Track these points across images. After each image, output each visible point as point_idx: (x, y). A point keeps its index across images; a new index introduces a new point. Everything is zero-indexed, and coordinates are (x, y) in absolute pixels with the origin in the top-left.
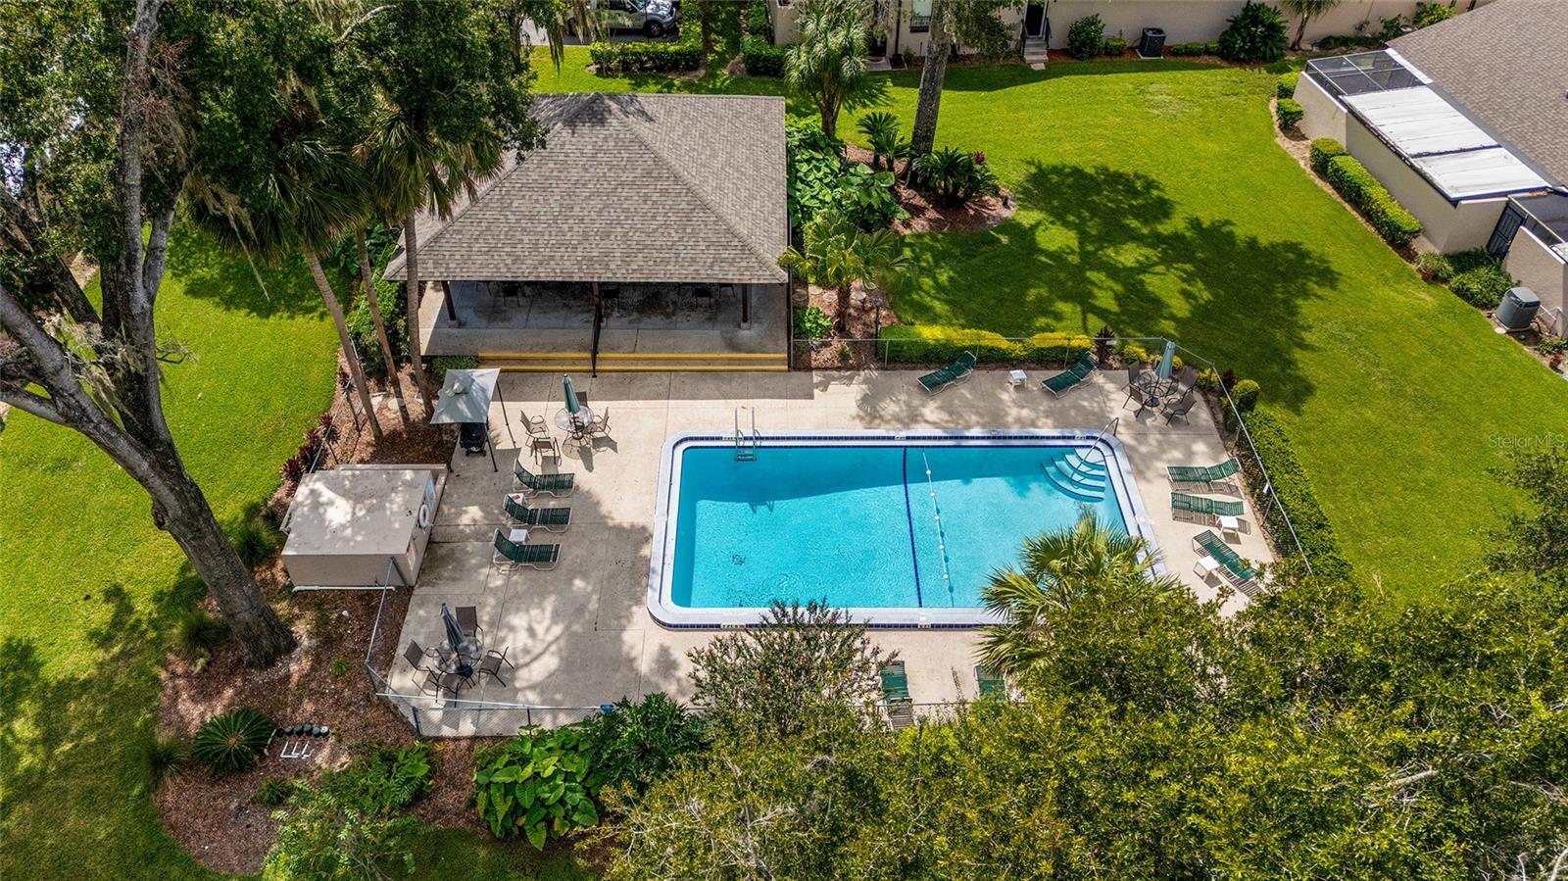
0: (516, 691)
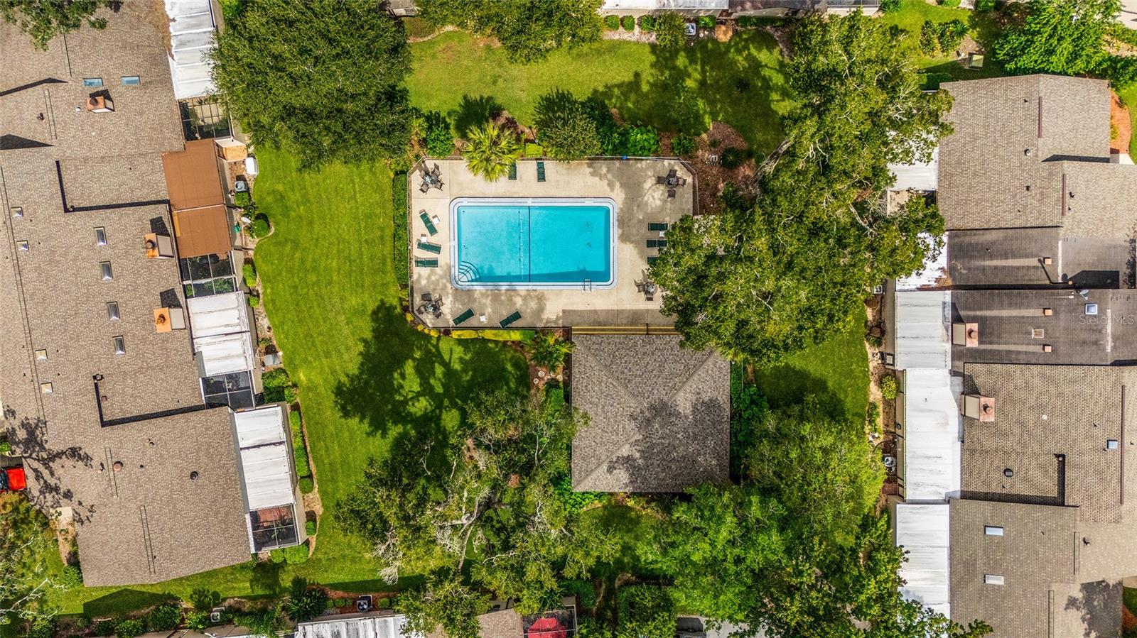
0: (654, 176)
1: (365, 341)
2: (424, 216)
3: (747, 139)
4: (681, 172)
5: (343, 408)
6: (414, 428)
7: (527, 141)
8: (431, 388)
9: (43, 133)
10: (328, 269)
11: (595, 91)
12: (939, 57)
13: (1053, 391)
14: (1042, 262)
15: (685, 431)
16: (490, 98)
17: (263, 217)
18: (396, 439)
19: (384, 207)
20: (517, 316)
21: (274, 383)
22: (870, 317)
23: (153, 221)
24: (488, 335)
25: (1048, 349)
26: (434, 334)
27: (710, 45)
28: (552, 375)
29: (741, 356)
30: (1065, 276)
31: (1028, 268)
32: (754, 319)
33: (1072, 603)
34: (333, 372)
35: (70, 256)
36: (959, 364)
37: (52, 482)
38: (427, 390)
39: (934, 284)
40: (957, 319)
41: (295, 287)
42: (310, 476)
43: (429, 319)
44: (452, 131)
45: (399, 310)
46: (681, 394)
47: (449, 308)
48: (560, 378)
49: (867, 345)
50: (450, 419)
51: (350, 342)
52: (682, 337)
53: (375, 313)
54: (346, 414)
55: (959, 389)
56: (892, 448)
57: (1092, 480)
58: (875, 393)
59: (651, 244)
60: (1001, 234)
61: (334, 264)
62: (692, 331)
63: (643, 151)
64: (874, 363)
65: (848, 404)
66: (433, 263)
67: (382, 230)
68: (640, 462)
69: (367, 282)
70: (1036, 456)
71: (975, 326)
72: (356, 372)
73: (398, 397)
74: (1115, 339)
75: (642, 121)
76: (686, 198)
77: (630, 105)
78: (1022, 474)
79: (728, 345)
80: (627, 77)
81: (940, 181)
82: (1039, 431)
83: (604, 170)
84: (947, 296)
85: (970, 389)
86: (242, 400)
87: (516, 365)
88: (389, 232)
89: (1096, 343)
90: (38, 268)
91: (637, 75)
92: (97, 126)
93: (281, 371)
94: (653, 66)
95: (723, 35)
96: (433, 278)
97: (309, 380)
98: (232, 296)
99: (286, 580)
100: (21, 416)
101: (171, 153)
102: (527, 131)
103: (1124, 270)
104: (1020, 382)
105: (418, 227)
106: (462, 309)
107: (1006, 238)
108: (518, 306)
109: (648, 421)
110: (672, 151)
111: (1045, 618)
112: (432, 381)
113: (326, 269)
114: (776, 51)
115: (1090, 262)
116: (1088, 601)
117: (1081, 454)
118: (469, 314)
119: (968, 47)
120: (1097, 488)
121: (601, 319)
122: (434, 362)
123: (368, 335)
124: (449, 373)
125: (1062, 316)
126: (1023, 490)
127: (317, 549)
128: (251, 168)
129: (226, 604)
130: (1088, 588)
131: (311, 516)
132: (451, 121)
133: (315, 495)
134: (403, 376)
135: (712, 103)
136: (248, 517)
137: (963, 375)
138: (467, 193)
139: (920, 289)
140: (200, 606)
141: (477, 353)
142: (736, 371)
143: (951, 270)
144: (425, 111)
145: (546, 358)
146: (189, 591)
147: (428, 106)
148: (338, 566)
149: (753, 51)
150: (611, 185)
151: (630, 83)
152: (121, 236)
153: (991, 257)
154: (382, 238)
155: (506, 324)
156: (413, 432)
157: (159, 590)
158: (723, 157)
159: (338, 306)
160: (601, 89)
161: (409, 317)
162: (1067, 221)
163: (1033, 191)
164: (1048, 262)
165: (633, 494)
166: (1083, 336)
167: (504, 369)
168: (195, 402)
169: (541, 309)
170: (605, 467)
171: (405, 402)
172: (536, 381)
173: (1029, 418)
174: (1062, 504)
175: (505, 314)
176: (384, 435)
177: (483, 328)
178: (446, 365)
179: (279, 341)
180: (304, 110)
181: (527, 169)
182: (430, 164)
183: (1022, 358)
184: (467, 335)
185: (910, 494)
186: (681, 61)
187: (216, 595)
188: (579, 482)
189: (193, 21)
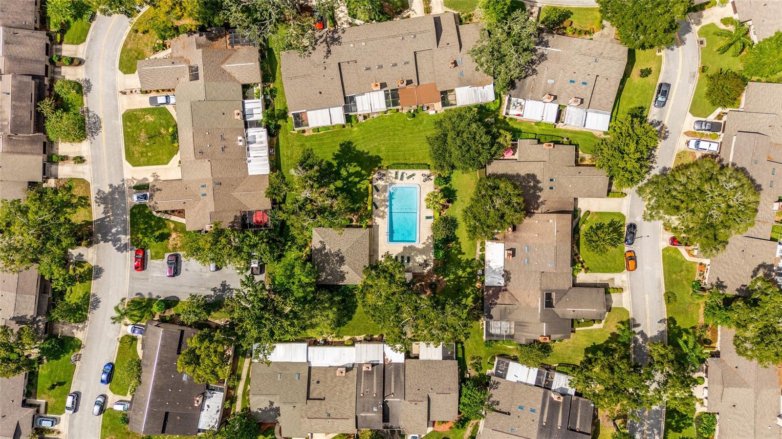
0: (427, 259)
1: (368, 153)
2: (413, 175)
3: (440, 292)
4: (429, 268)
5: (344, 144)
6: (336, 170)
7: (440, 213)
8: (351, 177)
9: (442, 44)
10: (394, 139)
11: (458, 238)
12: (469, 362)
13: (347, 396)
14: (393, 394)
15: (334, 268)
16: (456, 199)
17: (414, 116)
18: (331, 163)
19: (417, 160)
20: (377, 208)
21: (353, 119)
22: (374, 337)
23: (411, 80)
24: (370, 198)
25: (362, 395)
26: (371, 177)
27: (474, 280)
28: (355, 221)
29: (361, 287)
30: (387, 401)
31: (391, 389)
32: (373, 290)
33: (272, 403)
34: (357, 140)
35: (399, 53)
36: (357, 366)
37: (318, 42)
38: (350, 175)
39: (386, 358)
40: (373, 365)
41: (388, 127)
42: (319, 132)
43: (376, 176)
44: (444, 186)
45: (379, 165)
46: (348, 267)
47: (380, 183)
48: (354, 223)
49: (364, 335)
50: (339, 183)
51: (368, 147)
52: (367, 267)
53: (378, 156)
54: (341, 145)
55: (348, 366)
56: (326, 343)
57: (316, 409)
58: (346, 338)
59: (402, 257)
60: (403, 380)
61: (396, 141)
62: (369, 269)
63: (436, 254)
64: (358, 338)
65: (342, 328)
66: (396, 178)
67: (409, 159)
68: (323, 253)
69: (390, 153)
70: (324, 392)
71: (370, 369)
72: (357, 149)
73: (347, 164)
74: (365, 417)
75: (447, 255)
76: (418, 270)
77: (453, 251)
78: (318, 387)
79: (365, 282)
80: (463, 250)
81: (422, 360)
82: (333, 392)
83: (430, 241)
84: (381, 362)
85: (348, 369)
86: (346, 109)
87: (359, 208)
88: (408, 162)
89: (364, 410)
90: (394, 43)
91: (464, 254)
92: (445, 62)
93: (358, 121)
94: (467, 259)
95: (478, 285)
96: (391, 178)
97: (354, 132)
98: (385, 107)
99: (280, 122)
100: (342, 36)
101: (436, 86)
102: (444, 213)
103: (389, 424)
104: (350, 386)
105: (409, 172)
106: (380, 188)
107: (401, 382)
108: (380, 208)
109: (338, 255)
110: (436, 265)
111: (267, 393)
112: (353, 177)
113: (395, 138)
114: (472, 304)
115: (392, 411)
116: (272, 410)
117: (325, 405)
118: (378, 190)
119: (472, 373)
120: (313, 410)
121: (375, 239)
122: (360, 177)
123: (370, 154)
124: (356, 183)
125: (373, 400)
126: (312, 387)
127: (291, 133)
128: (432, 112)
129: (272, 100)
130: (278, 409)
131: (304, 131)
132: (448, 185)
133: (312, 133)
134: (355, 166)
135: (454, 280)
136: (305, 111)
137: (353, 367)
138: (422, 190)
139: (384, 353)
140: (271, 91)
141: (363, 193)
142: (355, 287)
143: (391, 364)
144: (452, 176)
145: (361, 218)
146: (277, 87)
147: (454, 177)
148: (285, 141)
149: (472, 296)
150: (424, 243)
151: (461, 251)
152: (406, 70)
153: (395, 377)
154: (406, 159)
155: (374, 204)
156: (334, 170)
157: (277, 75)
158: (434, 283)
159: (381, 143)
160: (459, 240)
161: (376, 169)
162: (406, 402)
163: (418, 392)
164: (393, 396)
165: (311, 250)
166: (366, 406)
167: (357, 203)
168: (346, 93)
169: (379, 217)
170: (322, 240)
171: (345, 167)
172: (352, 215)
173: (338, 388)
174: (307, 399)
175: (377, 204)
176: (333, 159)
177: (372, 196)
178: (359, 182)
179: (369, 121)
180: (446, 140)
181: (430, 213)
182: (432, 177)
183: (358, 387)
184: (370, 190)
185: (310, 348)
186: (469, 270)
187: (275, 96)
188: (316, 230)
189: (483, 95)
